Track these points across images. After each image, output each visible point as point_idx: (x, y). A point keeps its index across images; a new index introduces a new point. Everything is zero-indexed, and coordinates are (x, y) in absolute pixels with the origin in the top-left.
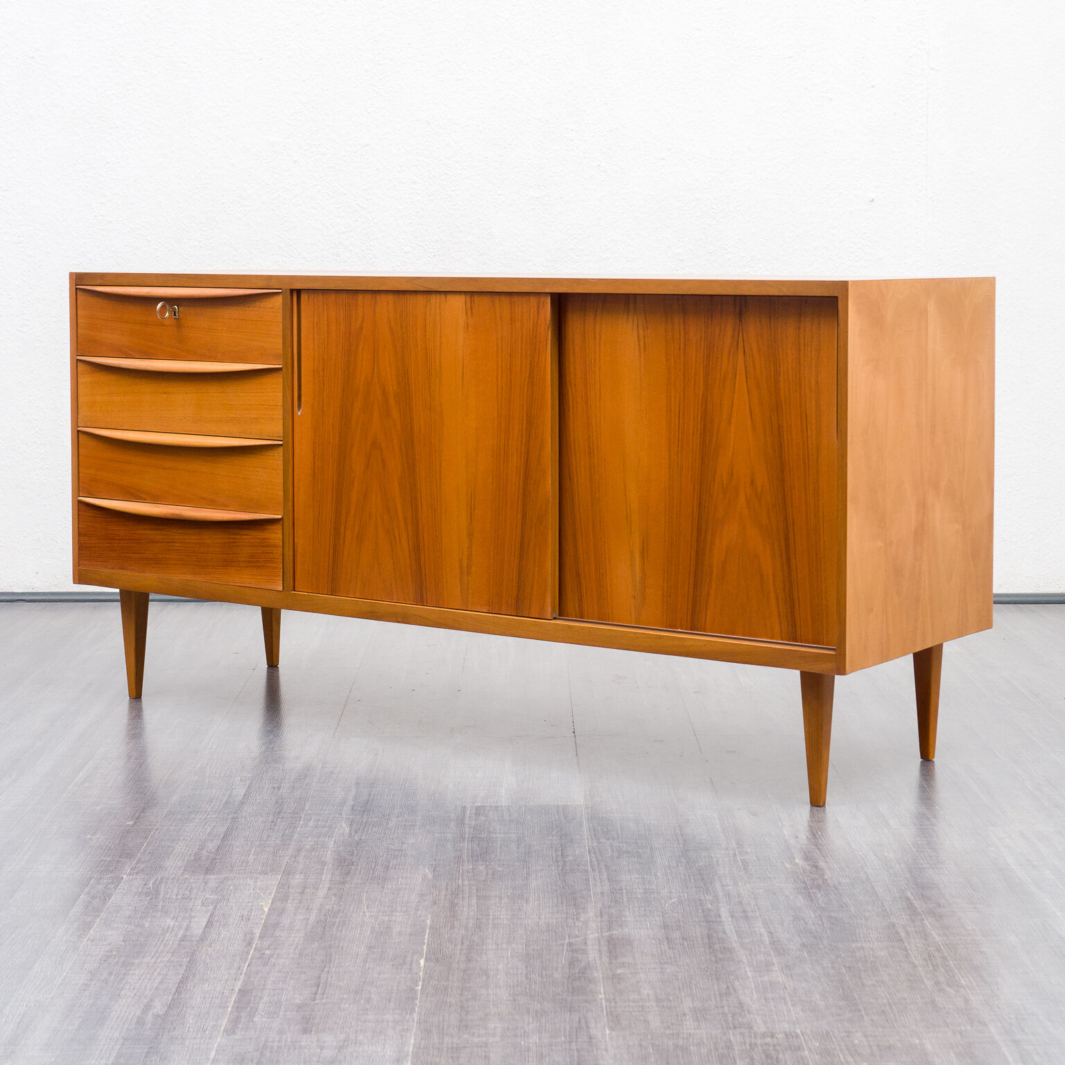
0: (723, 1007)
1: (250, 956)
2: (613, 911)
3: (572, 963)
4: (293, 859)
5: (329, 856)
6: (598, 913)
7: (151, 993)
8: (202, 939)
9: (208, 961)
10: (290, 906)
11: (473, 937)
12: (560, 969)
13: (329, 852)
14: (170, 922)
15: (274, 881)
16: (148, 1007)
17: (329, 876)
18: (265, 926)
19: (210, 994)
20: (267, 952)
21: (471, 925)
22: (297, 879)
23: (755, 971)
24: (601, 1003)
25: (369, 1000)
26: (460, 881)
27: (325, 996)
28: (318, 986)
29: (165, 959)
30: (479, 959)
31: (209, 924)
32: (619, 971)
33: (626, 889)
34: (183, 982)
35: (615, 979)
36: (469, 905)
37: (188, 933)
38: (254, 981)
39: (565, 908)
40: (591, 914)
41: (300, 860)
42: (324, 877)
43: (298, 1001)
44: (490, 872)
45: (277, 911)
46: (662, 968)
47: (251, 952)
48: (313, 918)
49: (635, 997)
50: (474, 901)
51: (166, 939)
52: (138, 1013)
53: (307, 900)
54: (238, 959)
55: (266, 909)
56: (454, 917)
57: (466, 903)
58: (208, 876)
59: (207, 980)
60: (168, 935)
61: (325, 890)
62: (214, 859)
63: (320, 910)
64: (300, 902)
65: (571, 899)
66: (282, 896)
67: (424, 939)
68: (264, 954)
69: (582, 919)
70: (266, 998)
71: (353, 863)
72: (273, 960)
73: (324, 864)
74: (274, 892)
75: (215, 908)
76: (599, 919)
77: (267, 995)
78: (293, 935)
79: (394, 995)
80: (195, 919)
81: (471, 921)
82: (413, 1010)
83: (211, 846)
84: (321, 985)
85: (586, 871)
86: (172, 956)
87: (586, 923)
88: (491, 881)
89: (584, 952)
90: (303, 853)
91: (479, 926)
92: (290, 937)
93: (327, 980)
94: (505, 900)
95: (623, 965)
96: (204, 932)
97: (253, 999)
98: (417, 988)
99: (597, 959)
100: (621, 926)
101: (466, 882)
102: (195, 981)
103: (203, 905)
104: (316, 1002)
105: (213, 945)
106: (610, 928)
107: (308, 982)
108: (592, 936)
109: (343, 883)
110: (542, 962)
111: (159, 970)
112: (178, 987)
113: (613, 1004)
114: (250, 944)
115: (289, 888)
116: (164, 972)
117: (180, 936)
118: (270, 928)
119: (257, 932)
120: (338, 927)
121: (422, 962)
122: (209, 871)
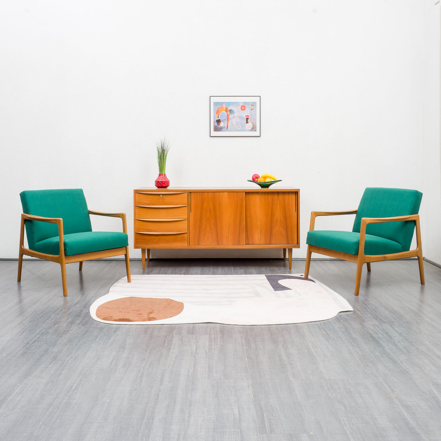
0: (317, 372)
2: (285, 345)
3: (280, 360)
7: (189, 367)
8: (196, 352)
9: (199, 359)
10: (213, 343)
11: (256, 352)
12: (278, 361)
14: (187, 348)
15: (207, 337)
16: (189, 372)
17: (219, 335)
19: (201, 368)
20: (211, 356)
21: (254, 349)
22: (213, 336)
23: (322, 362)
24: (290, 371)
25: (237, 370)
27: (227, 368)
28: (225, 366)
30: (259, 358)
31: (196, 349)
32: (291, 362)
33: (287, 339)
34: (195, 364)
35: (291, 364)
36: (253, 344)
38: (210, 364)
39: (274, 345)
40: (281, 346)
43: (222, 370)
45: (210, 345)
46: (301, 361)
47: (208, 356)
48: (219, 347)
49: (297, 369)
50: (253, 342)
51: (188, 352)
52: (187, 373)
54: (205, 358)
55: (208, 344)
56: (250, 347)
58: (193, 335)
59: (200, 364)
61: (220, 339)
62: (193, 330)
63: (220, 344)
64: (215, 343)
65: (275, 342)
66: (210, 341)
67: (245, 353)
70: (214, 369)
72: (213, 358)
73: (217, 332)
74: (208, 339)
75: (196, 344)
76: (283, 348)
78: (216, 351)
79: (243, 368)
80: (193, 347)
81: (254, 348)
82: (248, 372)
85: (276, 334)
86: (190, 357)
87: (280, 348)
88: (256, 337)
89: (282, 357)
90: (212, 329)
91: (256, 349)
93: (226, 364)
94: (260, 342)
95: (292, 360)
97: (211, 369)
98: (247, 366)
99: (285, 358)
100: (288, 350)
101: (250, 337)
102: (197, 364)
103: (194, 343)
104: (226, 370)
105: (199, 354)
106: (286, 350)
107: (222, 365)
108: (283, 353)
109: (223, 337)
110: (273, 359)
111: (188, 361)
112: (194, 366)
113: (292, 371)
114: (207, 354)
115: (211, 339)
116: (190, 361)
117: (191, 352)
118: (210, 349)
119: (207, 350)
120: (225, 349)
121: (246, 359)
122: (192, 334)
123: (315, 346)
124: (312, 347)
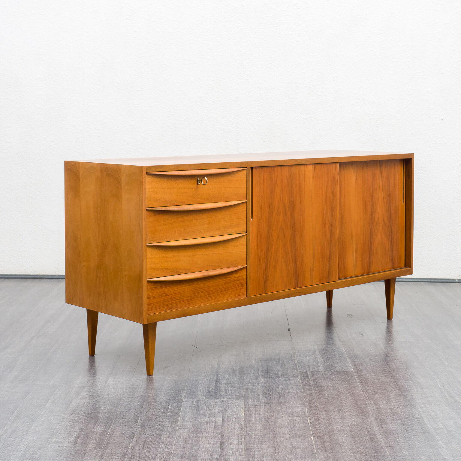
1: (244, 434)
2: (380, 417)
3: (372, 440)
4: (246, 393)
5: (260, 392)
6: (375, 418)
7: (211, 449)
8: (223, 426)
9: (228, 436)
10: (252, 413)
11: (328, 428)
12: (367, 442)
13: (260, 390)
14: (207, 419)
15: (242, 402)
16: (212, 456)
17: (263, 401)
18: (245, 422)
19: (234, 450)
20: (250, 433)
21: (326, 423)
22: (251, 402)
23: (445, 445)
24: (389, 457)
25: (297, 454)
26: (316, 404)
27: (279, 452)
28: (275, 447)
29: (211, 435)
30: (334, 437)
31: (223, 420)
32: (391, 443)
33: (383, 408)
34: (222, 444)
35: (391, 447)
36: (323, 414)
37: (216, 424)
38: (249, 445)
39: (361, 416)
40: (372, 419)
41: (249, 393)
42: (261, 401)
43: (269, 454)
44: (326, 400)
45: (248, 415)
47: (244, 432)
48: (263, 419)
49: (401, 455)
50: (324, 412)
51: (209, 426)
52: (209, 458)
53: (258, 410)
54: (239, 435)
55: (244, 415)
56: (318, 419)
57: (321, 413)
58: (216, 400)
59: (231, 444)
60: (209, 425)
61: (263, 407)
62: (215, 392)
63: (264, 415)
64: (256, 412)
65: (362, 412)
66: (247, 409)
67: (310, 428)
68: (249, 433)
69: (369, 421)
70: (256, 452)
71: (271, 395)
72: (253, 436)
73: (259, 395)
74: (244, 407)
75: (223, 413)
76: (376, 421)
77: (256, 450)
78: (257, 426)
79: (306, 452)
80: (217, 418)
81: (326, 421)
82: (315, 458)
83: (212, 387)
84: (276, 447)
85: (364, 400)
86: (214, 434)
87: (371, 422)
88: (328, 404)
89: (375, 435)
90: (249, 391)
91: (329, 423)
93: (277, 445)
94: (336, 412)
95: (392, 441)
96: (222, 424)
97: (251, 452)
98: (314, 449)
99: (381, 438)
100: (386, 424)
101: (318, 404)
102: (226, 444)
103: (218, 412)
104: (277, 454)
105: (228, 429)
106: (382, 425)
107: (270, 446)
108: (376, 429)
109: (269, 404)
110: (360, 439)
111: (210, 440)
112: (221, 447)
113: (394, 458)
114: (242, 429)
115: (249, 405)
116: (213, 440)
117: (213, 425)
118: (248, 422)
119: (243, 424)
120: (274, 423)
121: (312, 438)
122: (215, 397)
123: (433, 419)
124: (428, 421)
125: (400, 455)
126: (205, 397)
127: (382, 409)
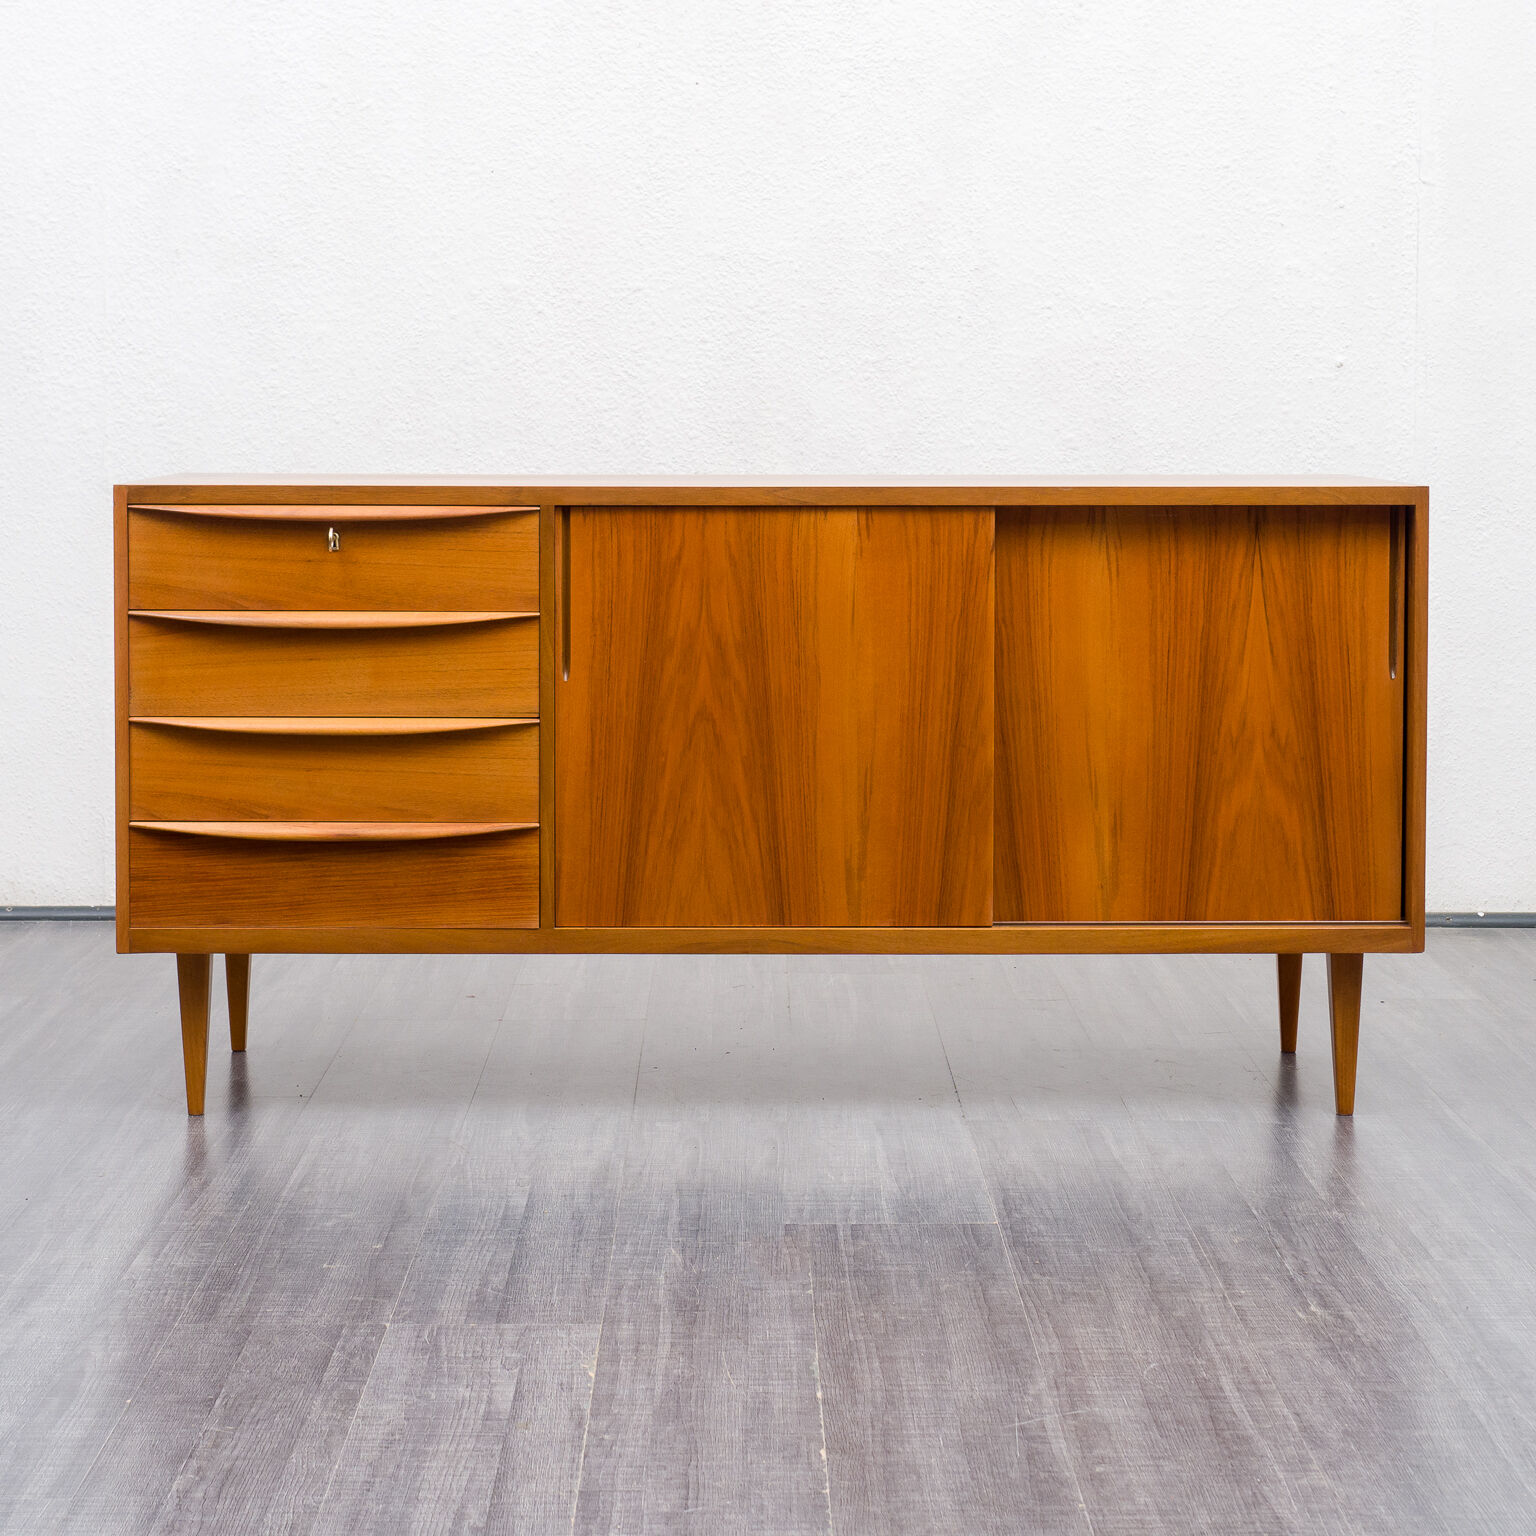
0: (1253, 1523)
1: (585, 1442)
2: (1072, 1380)
3: (1031, 1457)
4: (613, 1302)
5: (662, 1297)
6: (1053, 1385)
7: (460, 1495)
8: (513, 1417)
9: (528, 1449)
10: (624, 1368)
11: (885, 1418)
12: (1016, 1466)
13: (662, 1292)
14: (463, 1392)
15: (594, 1333)
16: (459, 1517)
17: (669, 1326)
18: (594, 1398)
19: (541, 1498)
20: (606, 1437)
21: (879, 1400)
22: (625, 1331)
23: (1287, 1471)
24: (1084, 1516)
25: (761, 1508)
26: (851, 1335)
27: (700, 1502)
28: (687, 1488)
29: (468, 1446)
30: (901, 1450)
31: (518, 1396)
32: (1099, 1469)
33: (1083, 1349)
34: (500, 1479)
35: (1095, 1480)
36: (871, 1371)
37: (492, 1408)
38: (597, 1480)
39: (1004, 1376)
40: (1042, 1385)
41: (624, 1303)
42: (661, 1327)
43: (665, 1509)
44: (890, 1322)
45: (608, 1377)
46: (1158, 1467)
47: (585, 1437)
48: (658, 1390)
49: (1129, 1507)
50: (877, 1364)
51: (464, 1417)
52: (449, 1525)
53: (646, 1360)
54: (568, 1446)
55: (592, 1375)
56: (853, 1387)
57: (865, 1366)
58: (503, 1326)
59: (533, 1478)
60: (465, 1410)
61: (668, 1347)
62: (505, 1300)
63: (666, 1375)
64: (637, 1363)
65: (1010, 1362)
66: (610, 1355)
67: (819, 1420)
68: (603, 1439)
69: (1031, 1392)
70: (619, 1504)
71: (698, 1306)
72: (616, 1449)
73: (657, 1308)
74: (598, 1348)
75: (521, 1371)
76: (1055, 1393)
77: (619, 1498)
78: (637, 1412)
79: (795, 1502)
80: (498, 1388)
81: (879, 1395)
82: (825, 1524)
83: (498, 1280)
84: (691, 1486)
85: (1023, 1322)
86: (477, 1441)
87: (1037, 1397)
88: (893, 1336)
89: (1044, 1440)
90: (625, 1292)
91: (891, 1402)
92: (633, 1415)
93: (698, 1479)
94: (919, 1364)
95: (1102, 1460)
96: (513, 1407)
97: (601, 1505)
98: (824, 1491)
99: (1065, 1450)
100: (1088, 1403)
101: (859, 1337)
102: (518, 1478)
103: (504, 1366)
104: (690, 1510)
105: (530, 1426)
106: (1073, 1406)
107: (672, 1482)
108: (1051, 1420)
109: (690, 1337)
110: (989, 1455)
111: (463, 1462)
112: (496, 1488)
113: (1101, 1518)
114: (580, 1425)
115: (616, 1344)
116: (471, 1465)
117: (481, 1412)
118: (603, 1401)
119: (587, 1406)
120: (697, 1401)
121: (823, 1452)
122: (501, 1317)
123: (1254, 1383)
124: (1238, 1390)
125: (1126, 1506)
126: (468, 1316)
127: (1081, 1352)
